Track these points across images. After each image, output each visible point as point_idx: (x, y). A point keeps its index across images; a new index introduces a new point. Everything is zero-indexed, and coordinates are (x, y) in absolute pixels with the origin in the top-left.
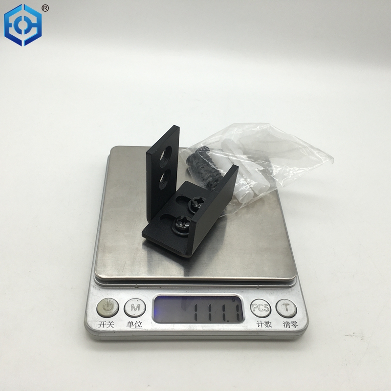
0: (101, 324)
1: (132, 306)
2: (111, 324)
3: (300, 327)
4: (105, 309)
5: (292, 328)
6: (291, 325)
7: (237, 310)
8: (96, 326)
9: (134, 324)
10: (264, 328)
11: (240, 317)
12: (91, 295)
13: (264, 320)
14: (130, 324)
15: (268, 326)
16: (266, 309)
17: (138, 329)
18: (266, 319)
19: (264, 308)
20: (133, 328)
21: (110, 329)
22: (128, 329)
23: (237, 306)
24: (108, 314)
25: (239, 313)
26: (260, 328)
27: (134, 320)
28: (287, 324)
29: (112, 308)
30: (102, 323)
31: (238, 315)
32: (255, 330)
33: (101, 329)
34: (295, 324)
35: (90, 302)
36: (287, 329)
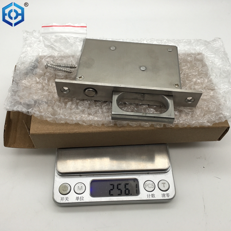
1: (78, 188)
2: (67, 199)
3: (171, 196)
4: (63, 190)
5: (166, 198)
6: (166, 195)
7: (137, 187)
9: (80, 198)
10: (151, 198)
11: (138, 192)
12: (55, 182)
14: (77, 198)
15: (153, 197)
16: (153, 187)
17: (82, 201)
18: (152, 193)
19: (151, 186)
20: (79, 201)
21: (67, 202)
22: (76, 201)
23: (136, 185)
24: (65, 193)
25: (137, 189)
26: (148, 199)
27: (79, 196)
28: (164, 195)
29: (67, 189)
30: (62, 198)
31: (137, 190)
33: (62, 202)
34: (168, 195)
35: (55, 186)
36: (164, 198)
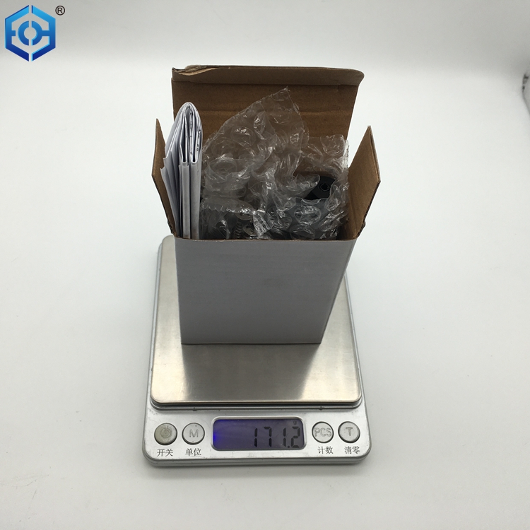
0: (161, 452)
1: (191, 433)
2: (169, 452)
3: (362, 452)
4: (162, 436)
5: (354, 454)
6: (352, 450)
7: (299, 434)
8: (154, 455)
9: (193, 451)
10: (325, 455)
12: (148, 421)
13: (325, 446)
14: (189, 452)
15: (330, 452)
16: (329, 434)
17: (197, 457)
18: (328, 445)
19: (326, 433)
20: (192, 457)
21: (169, 457)
22: (187, 457)
24: (166, 441)
26: (320, 455)
27: (193, 447)
28: (349, 450)
29: (171, 435)
32: (316, 456)
33: (160, 457)
34: (356, 449)
35: (147, 429)
36: (349, 455)
